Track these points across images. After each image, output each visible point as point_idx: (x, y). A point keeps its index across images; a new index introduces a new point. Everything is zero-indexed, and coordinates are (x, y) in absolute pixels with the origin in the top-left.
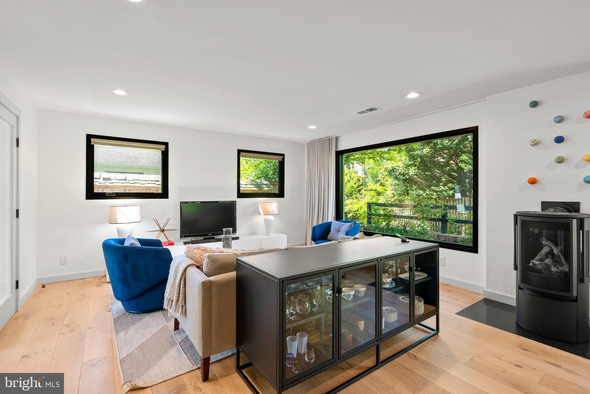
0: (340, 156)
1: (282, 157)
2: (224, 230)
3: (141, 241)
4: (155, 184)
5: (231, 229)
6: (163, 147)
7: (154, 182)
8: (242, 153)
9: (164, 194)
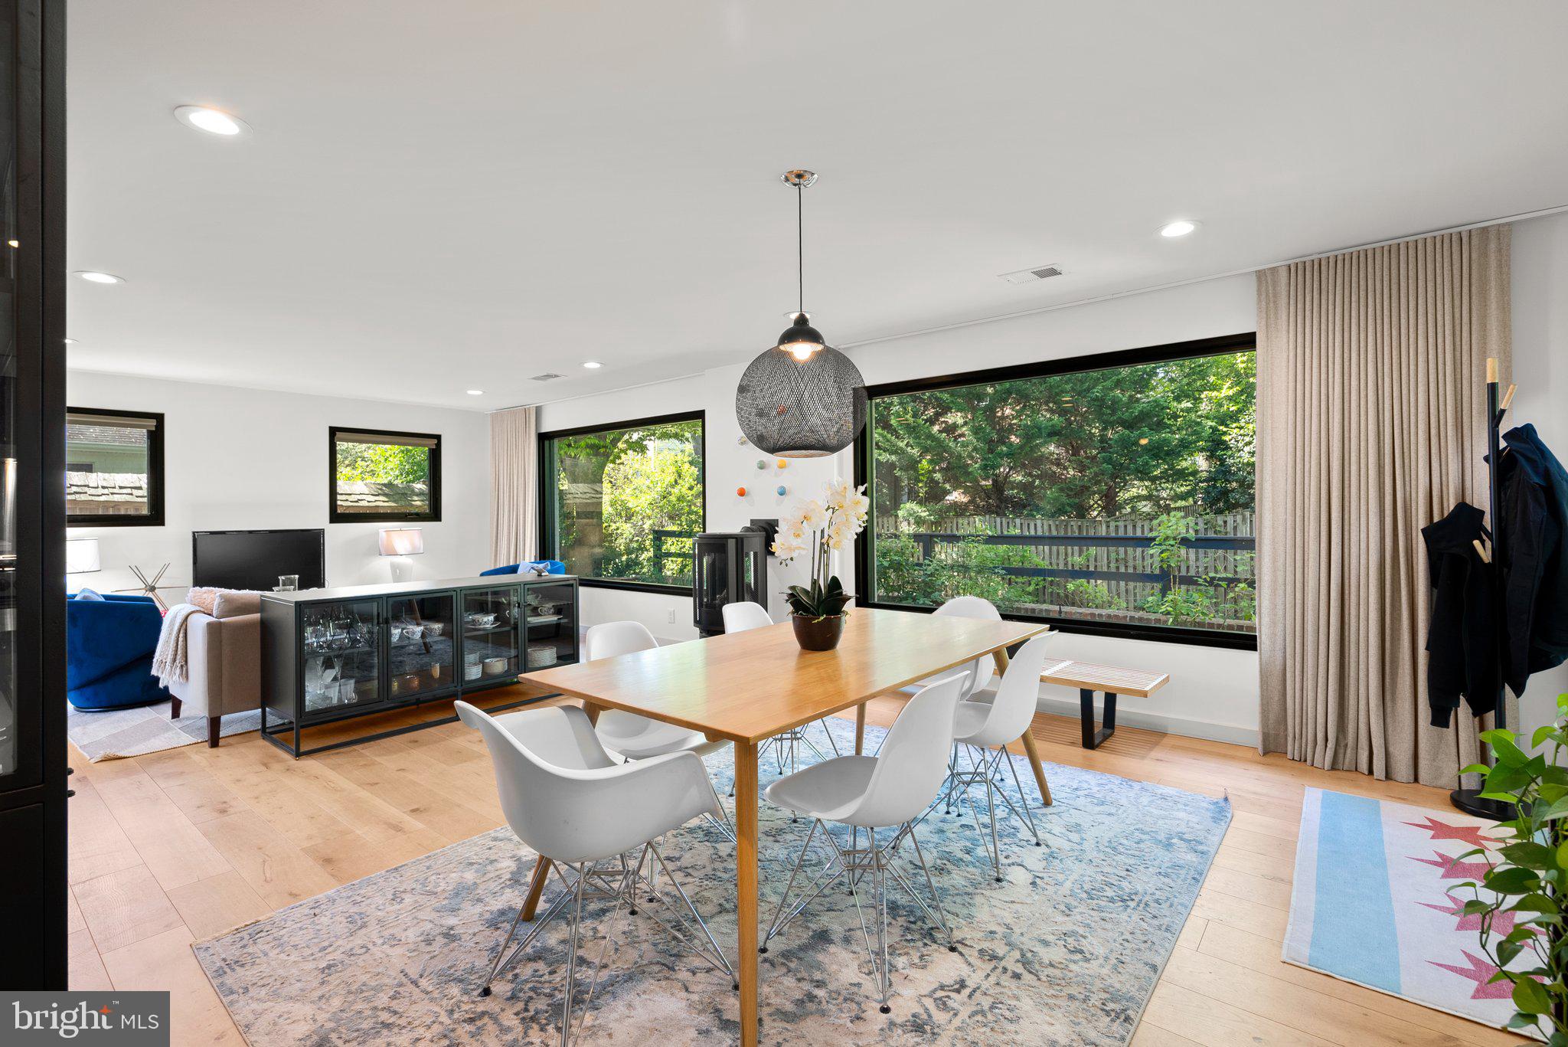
0: (547, 443)
1: (436, 441)
2: (282, 578)
3: (106, 597)
4: (132, 494)
5: (297, 576)
6: (152, 423)
7: (129, 491)
8: (339, 435)
9: (155, 516)
